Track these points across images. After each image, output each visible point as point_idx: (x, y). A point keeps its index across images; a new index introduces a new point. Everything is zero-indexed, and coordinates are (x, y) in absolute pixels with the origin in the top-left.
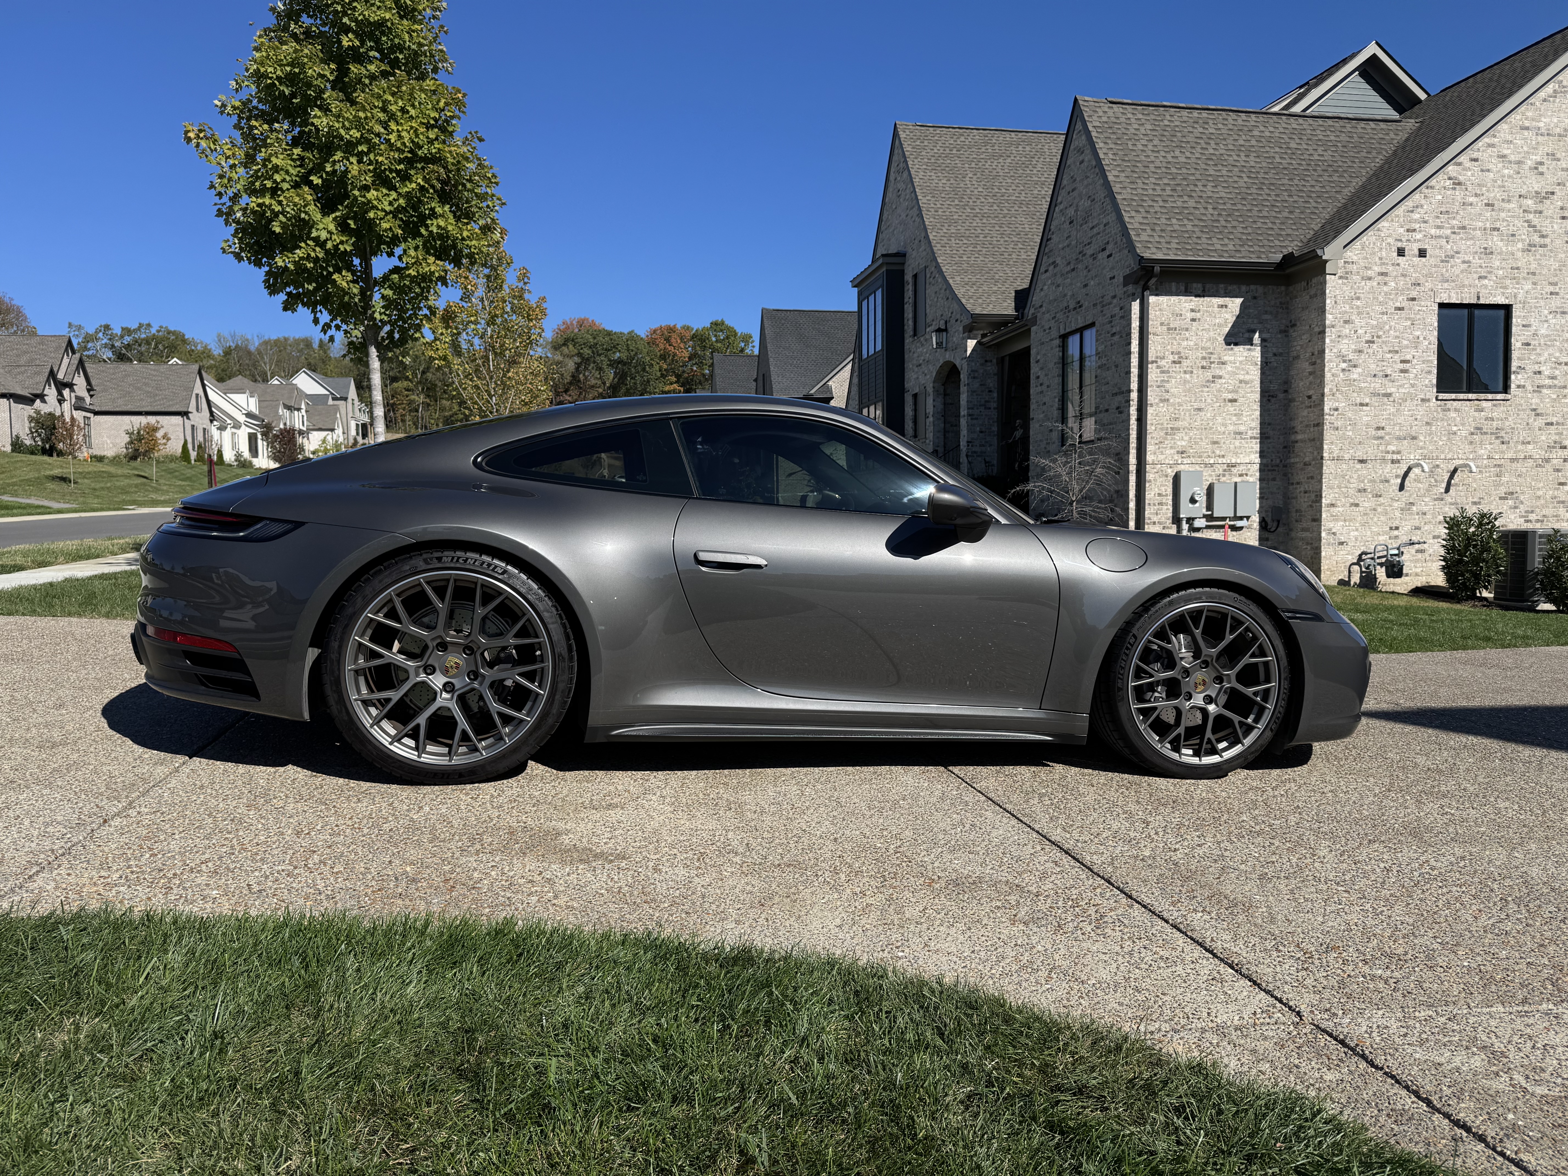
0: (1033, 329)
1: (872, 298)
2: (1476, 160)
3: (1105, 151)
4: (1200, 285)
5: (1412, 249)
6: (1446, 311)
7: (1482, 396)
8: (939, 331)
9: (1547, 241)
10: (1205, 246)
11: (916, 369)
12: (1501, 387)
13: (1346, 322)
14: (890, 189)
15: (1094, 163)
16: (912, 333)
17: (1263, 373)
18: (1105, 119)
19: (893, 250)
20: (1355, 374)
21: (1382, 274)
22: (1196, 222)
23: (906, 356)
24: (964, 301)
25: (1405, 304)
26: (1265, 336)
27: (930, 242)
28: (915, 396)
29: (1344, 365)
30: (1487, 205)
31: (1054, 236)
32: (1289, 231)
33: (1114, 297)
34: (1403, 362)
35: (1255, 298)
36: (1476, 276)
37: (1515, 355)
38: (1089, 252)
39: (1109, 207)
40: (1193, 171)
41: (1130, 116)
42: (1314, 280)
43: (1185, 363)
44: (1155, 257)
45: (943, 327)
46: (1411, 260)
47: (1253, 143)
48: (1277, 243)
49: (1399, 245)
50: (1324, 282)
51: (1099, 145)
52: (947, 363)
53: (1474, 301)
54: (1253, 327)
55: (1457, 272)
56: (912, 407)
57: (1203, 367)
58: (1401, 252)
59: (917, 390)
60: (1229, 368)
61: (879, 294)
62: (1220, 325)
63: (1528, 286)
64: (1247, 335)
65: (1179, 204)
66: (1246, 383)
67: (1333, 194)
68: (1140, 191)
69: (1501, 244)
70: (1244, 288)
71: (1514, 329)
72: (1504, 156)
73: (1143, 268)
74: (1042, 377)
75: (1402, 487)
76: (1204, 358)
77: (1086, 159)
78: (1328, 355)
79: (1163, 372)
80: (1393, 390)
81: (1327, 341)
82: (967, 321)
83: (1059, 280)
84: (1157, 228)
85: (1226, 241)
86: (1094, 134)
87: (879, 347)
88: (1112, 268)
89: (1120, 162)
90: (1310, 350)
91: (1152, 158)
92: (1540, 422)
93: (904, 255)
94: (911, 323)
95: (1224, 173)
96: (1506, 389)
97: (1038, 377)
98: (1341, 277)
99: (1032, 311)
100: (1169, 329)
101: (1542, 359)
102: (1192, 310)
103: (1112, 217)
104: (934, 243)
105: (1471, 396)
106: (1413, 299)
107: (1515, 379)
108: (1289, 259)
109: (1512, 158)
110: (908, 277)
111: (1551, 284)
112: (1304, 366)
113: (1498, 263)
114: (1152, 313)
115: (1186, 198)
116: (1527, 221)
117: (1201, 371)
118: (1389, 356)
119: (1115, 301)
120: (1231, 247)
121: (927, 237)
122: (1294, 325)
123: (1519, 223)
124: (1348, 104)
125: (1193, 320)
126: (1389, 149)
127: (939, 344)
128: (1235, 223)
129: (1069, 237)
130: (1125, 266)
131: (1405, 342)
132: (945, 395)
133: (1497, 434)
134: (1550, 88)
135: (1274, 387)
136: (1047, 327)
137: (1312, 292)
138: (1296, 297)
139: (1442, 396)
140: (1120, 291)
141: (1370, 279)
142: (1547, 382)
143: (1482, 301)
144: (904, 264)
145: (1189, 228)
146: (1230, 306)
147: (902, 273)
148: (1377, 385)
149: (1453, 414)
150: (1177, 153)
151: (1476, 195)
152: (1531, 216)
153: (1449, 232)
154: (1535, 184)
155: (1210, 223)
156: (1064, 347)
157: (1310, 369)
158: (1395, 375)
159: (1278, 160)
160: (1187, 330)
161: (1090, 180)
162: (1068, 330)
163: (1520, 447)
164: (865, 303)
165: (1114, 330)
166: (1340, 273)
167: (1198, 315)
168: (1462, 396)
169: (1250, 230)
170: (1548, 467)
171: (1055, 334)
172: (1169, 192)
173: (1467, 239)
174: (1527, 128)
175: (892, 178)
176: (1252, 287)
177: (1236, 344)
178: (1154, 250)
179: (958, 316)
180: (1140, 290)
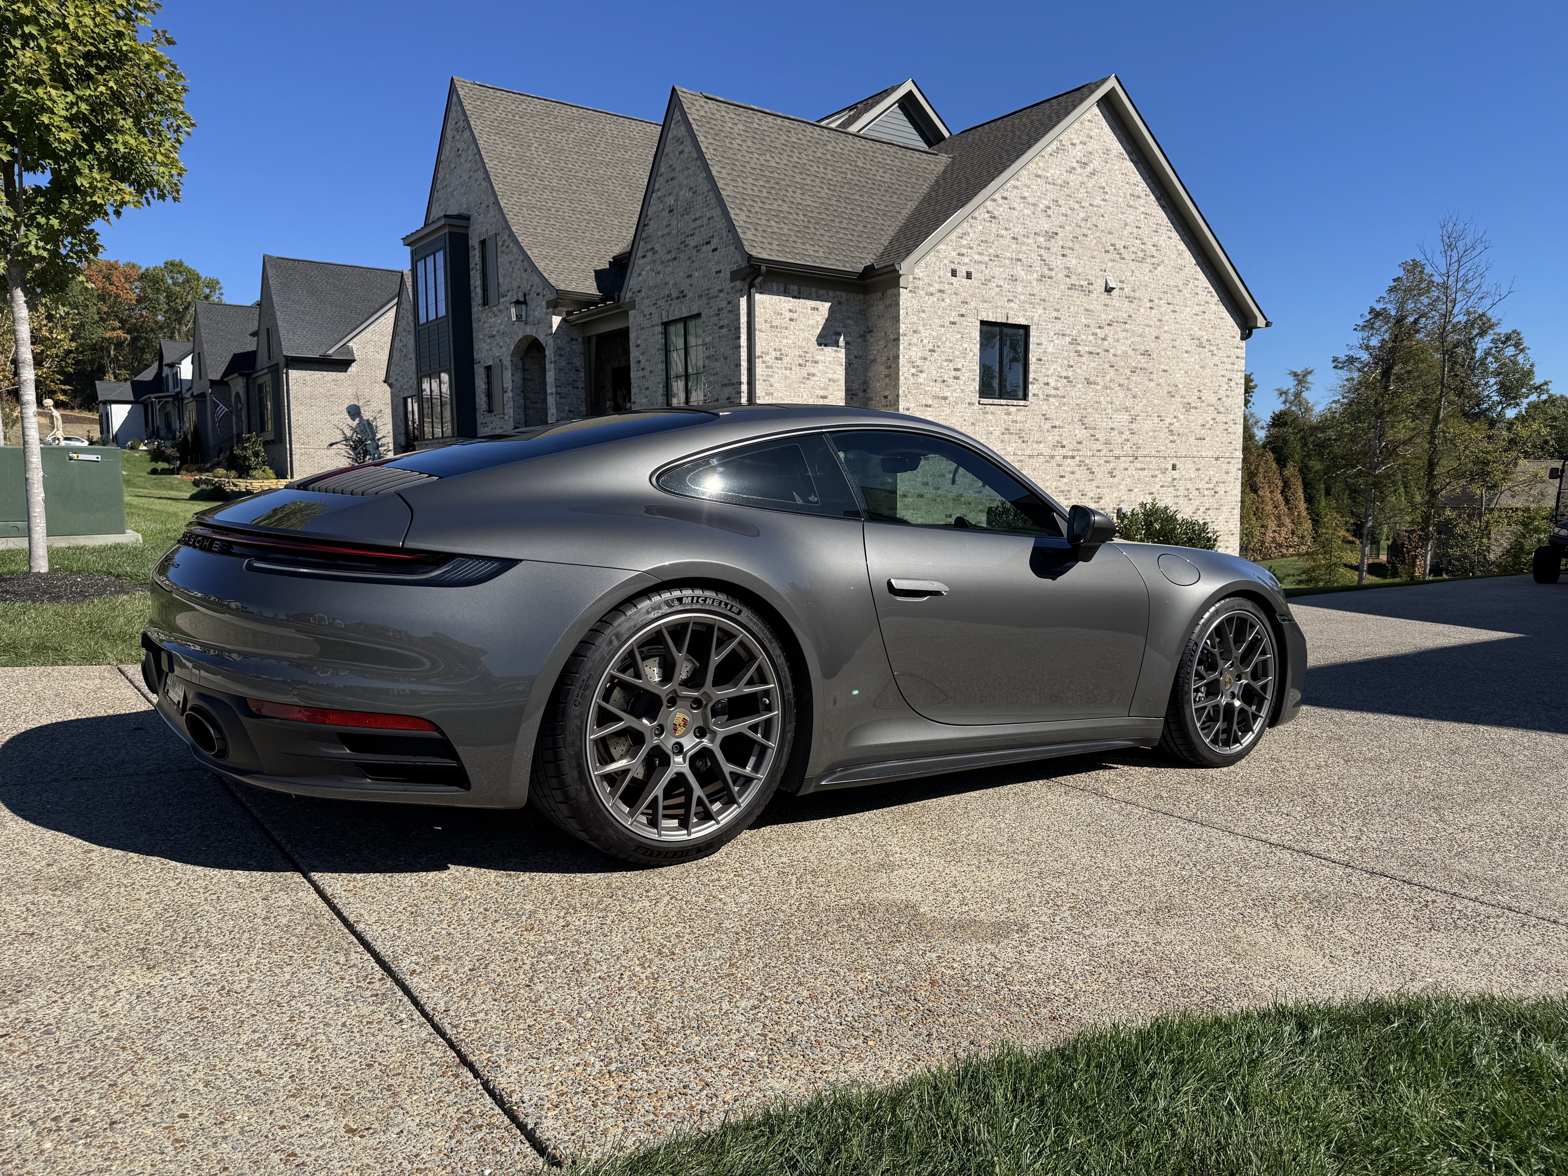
0: (632, 313)
1: (430, 260)
2: (1005, 198)
3: (706, 145)
4: (796, 287)
5: (962, 271)
6: (985, 328)
7: (1010, 402)
8: (518, 303)
9: (1053, 273)
10: (800, 251)
11: (488, 340)
12: (1021, 394)
13: (915, 332)
14: (447, 146)
15: (695, 155)
16: (481, 302)
17: (847, 374)
18: (702, 113)
19: (453, 211)
20: (922, 378)
21: (941, 291)
22: (791, 227)
23: (475, 325)
24: (545, 275)
25: (957, 319)
26: (848, 339)
27: (500, 209)
28: (488, 369)
29: (913, 370)
30: (1014, 238)
31: (651, 223)
32: (865, 245)
33: (721, 291)
34: (956, 370)
35: (840, 303)
36: (1006, 299)
37: (1032, 368)
38: (692, 243)
39: (713, 201)
40: (783, 177)
41: (724, 113)
42: (889, 292)
43: (786, 360)
44: (761, 256)
45: (522, 299)
46: (960, 281)
47: (829, 157)
48: (857, 254)
49: (953, 266)
50: (898, 295)
51: (700, 138)
52: (526, 337)
53: (1004, 321)
54: (839, 330)
55: (993, 294)
56: (485, 380)
57: (800, 365)
58: (954, 273)
59: (490, 363)
60: (820, 366)
61: (440, 256)
62: (813, 327)
63: (1040, 311)
64: (834, 337)
65: (775, 207)
66: (834, 381)
67: (894, 214)
68: (741, 190)
69: (1022, 273)
70: (831, 293)
71: (1031, 346)
72: (1024, 198)
73: (751, 266)
74: (643, 362)
75: (954, 481)
76: (800, 356)
77: (686, 150)
78: (902, 361)
79: (767, 367)
80: (949, 394)
81: (901, 347)
82: (551, 297)
83: (660, 268)
84: (760, 229)
85: (817, 248)
86: (694, 127)
87: (442, 312)
88: (718, 263)
89: (720, 158)
90: (885, 355)
91: (748, 159)
92: (1048, 425)
93: (468, 218)
94: (479, 290)
95: (809, 182)
96: (1025, 397)
97: (639, 362)
98: (911, 291)
99: (629, 294)
100: (772, 327)
101: (1050, 373)
102: (791, 311)
103: (716, 212)
104: (505, 210)
105: (1003, 402)
106: (963, 316)
107: (1032, 389)
108: (869, 269)
109: (1030, 200)
110: (474, 242)
111: (1055, 310)
112: (880, 369)
113: (1020, 289)
114: (758, 311)
115: (780, 202)
116: (1040, 255)
117: (798, 368)
118: (946, 364)
119: (722, 295)
120: (821, 254)
121: (497, 203)
122: (871, 331)
123: (1034, 256)
124: (891, 132)
125: (791, 320)
126: (932, 178)
127: (519, 317)
128: (822, 232)
129: (669, 225)
130: (734, 262)
131: (957, 353)
132: (524, 370)
133: (1019, 434)
134: (1054, 146)
135: (855, 386)
136: (647, 312)
137: (888, 302)
138: (872, 306)
139: (983, 401)
140: (727, 285)
141: (932, 294)
142: (1053, 392)
143: (1010, 322)
144: (467, 228)
145: (786, 231)
146: (821, 308)
147: (466, 237)
148: (937, 389)
149: (990, 417)
150: (768, 157)
151: (1006, 229)
152: (1043, 251)
153: (987, 258)
154: (1045, 225)
155: (802, 229)
156: (666, 334)
157: (886, 372)
158: (950, 381)
159: (849, 176)
160: (786, 328)
161: (691, 172)
162: (671, 318)
163: (1035, 446)
164: (420, 265)
165: (722, 323)
166: (910, 287)
167: (795, 316)
168: (996, 401)
169: (835, 240)
170: (1053, 463)
171: (656, 320)
172: (765, 195)
173: (1000, 267)
174: (1039, 176)
175: (449, 134)
176: (838, 293)
177: (826, 345)
178: (759, 250)
179: (540, 290)
180: (746, 287)
